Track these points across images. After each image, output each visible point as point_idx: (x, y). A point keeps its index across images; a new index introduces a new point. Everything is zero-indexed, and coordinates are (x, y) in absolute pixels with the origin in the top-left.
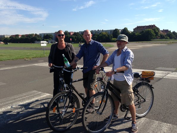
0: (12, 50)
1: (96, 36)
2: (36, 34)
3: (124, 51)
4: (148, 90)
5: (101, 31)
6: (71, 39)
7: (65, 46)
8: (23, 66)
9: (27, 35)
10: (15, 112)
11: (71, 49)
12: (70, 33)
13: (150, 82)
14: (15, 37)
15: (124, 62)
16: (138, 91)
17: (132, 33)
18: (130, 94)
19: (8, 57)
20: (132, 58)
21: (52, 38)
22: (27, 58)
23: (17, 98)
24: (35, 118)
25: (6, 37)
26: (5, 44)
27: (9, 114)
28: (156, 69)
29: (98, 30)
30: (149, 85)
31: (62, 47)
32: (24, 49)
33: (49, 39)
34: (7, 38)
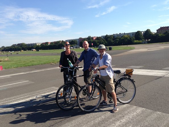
1: (118, 39)
5: (123, 34)
7: (70, 53)
12: (93, 38)
13: (131, 77)
14: (45, 44)
16: (121, 84)
17: (155, 34)
18: (112, 85)
20: (110, 59)
22: (53, 62)
25: (37, 45)
26: (37, 51)
27: (34, 101)
31: (68, 53)
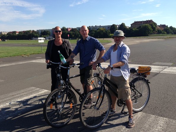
0: (10, 47)
1: (94, 32)
2: (33, 31)
3: (120, 46)
4: (145, 85)
5: (99, 26)
6: (68, 35)
7: (62, 42)
8: (21, 63)
9: (24, 32)
10: (13, 108)
11: (68, 45)
12: (67, 29)
13: (146, 77)
14: (13, 34)
15: (120, 58)
16: (135, 86)
17: (130, 28)
18: (127, 89)
19: (6, 54)
20: (128, 54)
21: (49, 35)
22: (25, 54)
23: (15, 95)
24: (34, 114)
26: (3, 41)
27: (7, 110)
28: (153, 64)
29: (96, 26)
30: (145, 80)
31: (59, 43)
32: (22, 45)
33: (46, 36)
34: (4, 35)
